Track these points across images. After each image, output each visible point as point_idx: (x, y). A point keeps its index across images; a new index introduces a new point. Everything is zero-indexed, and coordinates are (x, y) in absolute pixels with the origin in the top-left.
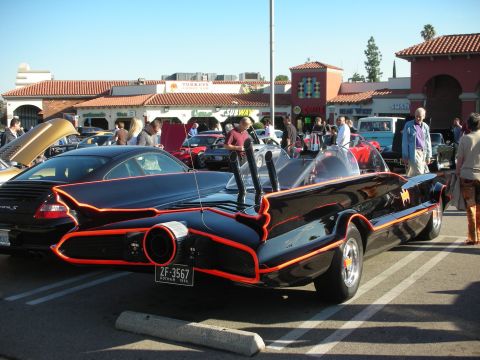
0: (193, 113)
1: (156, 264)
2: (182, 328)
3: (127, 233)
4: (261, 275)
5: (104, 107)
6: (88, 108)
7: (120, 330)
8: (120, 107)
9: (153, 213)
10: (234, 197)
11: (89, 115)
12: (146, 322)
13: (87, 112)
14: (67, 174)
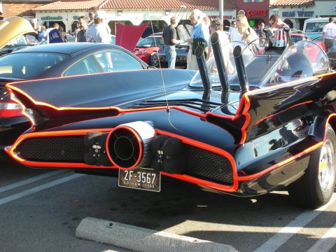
0: (145, 16)
1: (120, 168)
2: (149, 237)
3: (88, 135)
4: (240, 182)
5: (61, 11)
6: (46, 11)
7: (80, 238)
8: (76, 10)
9: (115, 113)
10: (199, 95)
11: (47, 18)
12: (108, 230)
13: (45, 15)
14: (24, 72)
